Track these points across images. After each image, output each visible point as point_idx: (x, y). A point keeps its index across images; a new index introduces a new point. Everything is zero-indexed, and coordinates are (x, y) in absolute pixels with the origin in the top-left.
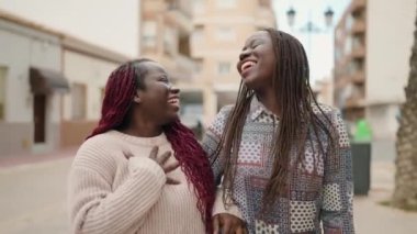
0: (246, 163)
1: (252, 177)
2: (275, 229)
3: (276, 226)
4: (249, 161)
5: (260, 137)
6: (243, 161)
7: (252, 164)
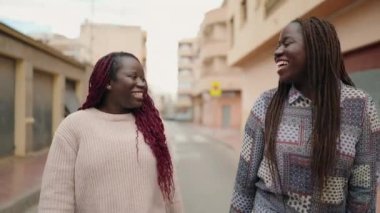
0: (284, 142)
1: (290, 155)
2: (307, 200)
3: (309, 197)
4: (288, 140)
5: (298, 120)
6: (282, 140)
7: (290, 143)
